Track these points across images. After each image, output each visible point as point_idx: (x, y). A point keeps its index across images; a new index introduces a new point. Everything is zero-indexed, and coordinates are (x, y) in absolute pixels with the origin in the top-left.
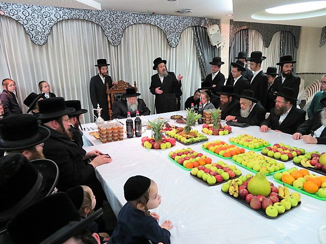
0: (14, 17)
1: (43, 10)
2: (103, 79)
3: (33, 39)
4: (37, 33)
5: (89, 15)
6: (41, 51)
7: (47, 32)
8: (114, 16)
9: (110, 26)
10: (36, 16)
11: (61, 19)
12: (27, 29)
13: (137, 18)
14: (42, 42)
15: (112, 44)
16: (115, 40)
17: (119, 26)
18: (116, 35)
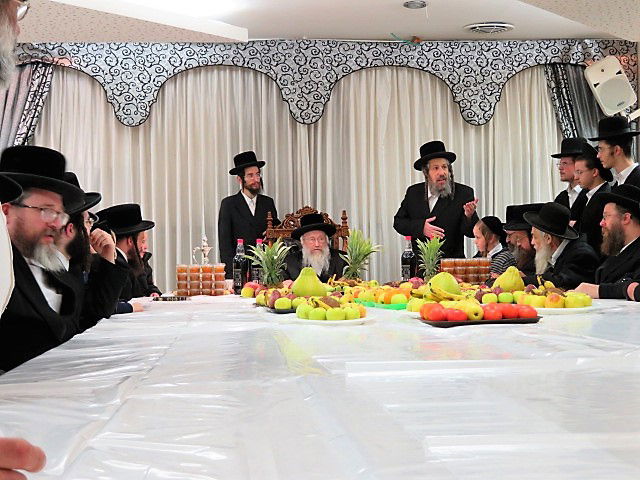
0: (88, 70)
1: (147, 51)
2: (251, 203)
3: (120, 113)
4: (129, 100)
5: (246, 54)
6: (135, 139)
7: (150, 97)
8: (308, 53)
9: (297, 77)
10: (132, 64)
11: (183, 68)
12: (110, 93)
13: (369, 55)
14: (138, 118)
15: (300, 119)
16: (309, 114)
17: (321, 75)
18: (310, 98)
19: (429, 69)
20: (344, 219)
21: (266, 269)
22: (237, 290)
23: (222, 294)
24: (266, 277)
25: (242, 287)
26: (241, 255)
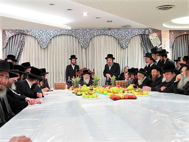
0: (34, 35)
1: (48, 31)
2: (73, 67)
3: (41, 45)
4: (43, 42)
5: (70, 32)
6: (44, 51)
7: (48, 42)
8: (85, 32)
9: (83, 37)
10: (44, 34)
11: (56, 35)
12: (39, 41)
13: (99, 32)
14: (45, 47)
15: (83, 47)
16: (85, 46)
17: (88, 37)
18: (85, 42)
19: (113, 35)
20: (94, 70)
21: (75, 84)
22: (68, 88)
23: (65, 89)
24: (75, 85)
25: (70, 87)
26: (69, 80)
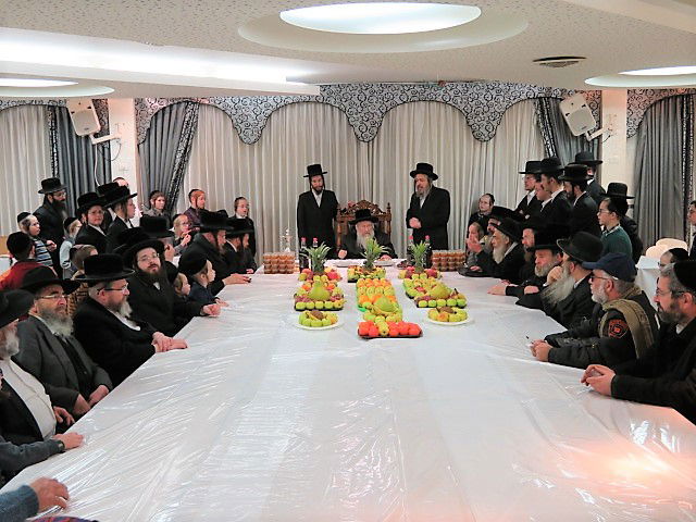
0: (220, 106)
2: (318, 199)
3: (242, 135)
4: (247, 126)
6: (252, 150)
7: (261, 124)
8: (367, 93)
9: (360, 109)
10: (249, 102)
11: (283, 104)
12: (235, 122)
13: (409, 93)
14: (253, 138)
15: (361, 139)
16: (367, 134)
17: (375, 107)
18: (368, 124)
19: (451, 102)
